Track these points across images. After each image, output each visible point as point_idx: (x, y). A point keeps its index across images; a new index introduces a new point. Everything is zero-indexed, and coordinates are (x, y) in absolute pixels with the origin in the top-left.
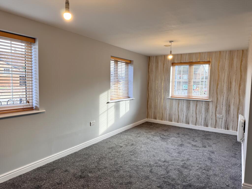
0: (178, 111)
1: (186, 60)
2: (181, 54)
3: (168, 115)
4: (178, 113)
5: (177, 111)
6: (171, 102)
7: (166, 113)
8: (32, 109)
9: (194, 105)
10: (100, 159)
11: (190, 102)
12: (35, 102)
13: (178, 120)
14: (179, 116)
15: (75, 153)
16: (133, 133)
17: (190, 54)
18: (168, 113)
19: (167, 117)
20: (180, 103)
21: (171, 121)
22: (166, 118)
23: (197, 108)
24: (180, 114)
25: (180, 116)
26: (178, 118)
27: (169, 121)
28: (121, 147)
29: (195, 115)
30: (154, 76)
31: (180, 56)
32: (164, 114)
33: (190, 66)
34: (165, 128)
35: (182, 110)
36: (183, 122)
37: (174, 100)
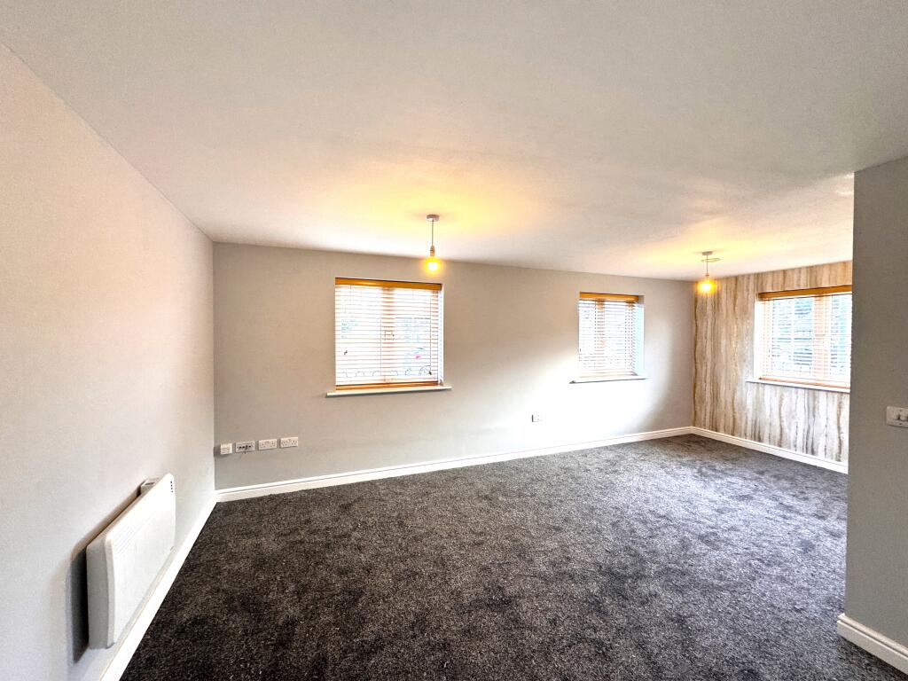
0: (780, 417)
1: (799, 285)
2: (784, 272)
3: (750, 423)
4: (781, 421)
5: (776, 417)
6: (758, 391)
7: (744, 419)
8: (435, 383)
9: (830, 404)
10: (533, 480)
11: (817, 395)
12: (439, 374)
13: (781, 439)
14: (781, 429)
15: (499, 463)
16: (633, 451)
17: (811, 270)
18: (750, 419)
19: (749, 429)
20: (786, 394)
21: (760, 440)
22: (745, 430)
23: (840, 411)
24: (785, 424)
25: (786, 430)
26: (781, 435)
27: (755, 440)
28: (587, 470)
29: (836, 431)
30: (709, 327)
31: (781, 275)
32: (738, 421)
33: (818, 298)
34: (734, 455)
35: (792, 415)
36: (795, 446)
37: (767, 387)
